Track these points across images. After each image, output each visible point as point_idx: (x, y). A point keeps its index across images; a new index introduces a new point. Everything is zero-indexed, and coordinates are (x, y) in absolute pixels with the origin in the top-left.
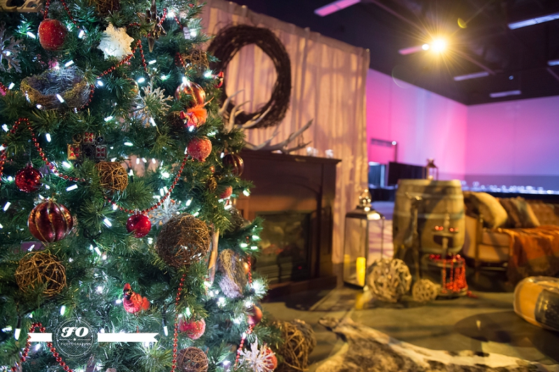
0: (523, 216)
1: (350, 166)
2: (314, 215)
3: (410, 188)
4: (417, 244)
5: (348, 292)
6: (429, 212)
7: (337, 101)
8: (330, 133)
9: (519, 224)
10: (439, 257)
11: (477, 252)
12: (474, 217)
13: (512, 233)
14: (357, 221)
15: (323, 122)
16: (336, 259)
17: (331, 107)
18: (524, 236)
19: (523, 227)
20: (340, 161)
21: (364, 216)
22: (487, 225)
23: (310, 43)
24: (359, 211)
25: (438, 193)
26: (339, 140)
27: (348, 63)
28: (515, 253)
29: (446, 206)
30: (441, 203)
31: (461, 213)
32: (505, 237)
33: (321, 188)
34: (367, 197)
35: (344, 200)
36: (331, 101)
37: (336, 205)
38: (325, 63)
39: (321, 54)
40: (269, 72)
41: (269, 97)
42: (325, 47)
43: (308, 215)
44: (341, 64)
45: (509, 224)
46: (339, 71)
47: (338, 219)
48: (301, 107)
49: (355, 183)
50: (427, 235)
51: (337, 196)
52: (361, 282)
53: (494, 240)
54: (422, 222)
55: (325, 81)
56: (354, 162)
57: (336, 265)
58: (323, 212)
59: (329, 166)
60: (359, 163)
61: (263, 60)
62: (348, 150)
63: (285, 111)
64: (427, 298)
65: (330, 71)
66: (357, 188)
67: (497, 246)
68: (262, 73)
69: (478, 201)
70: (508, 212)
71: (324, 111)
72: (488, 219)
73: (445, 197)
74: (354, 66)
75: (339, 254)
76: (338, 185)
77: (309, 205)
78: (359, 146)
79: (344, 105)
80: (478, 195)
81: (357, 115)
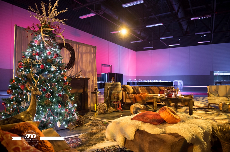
0: (138, 90)
1: (92, 79)
2: (83, 93)
3: (108, 85)
4: (109, 99)
5: (92, 112)
6: (113, 91)
7: (88, 61)
8: (86, 70)
9: (136, 93)
10: (115, 102)
11: (126, 101)
12: (125, 92)
13: (133, 95)
14: (95, 94)
15: (84, 67)
16: (89, 106)
17: (86, 63)
18: (136, 96)
19: (137, 93)
20: (89, 79)
21: (96, 93)
22: (128, 93)
23: (80, 46)
24: (95, 92)
25: (114, 86)
26: (89, 72)
27: (91, 50)
28: (134, 100)
29: (117, 89)
30: (115, 88)
31: (121, 91)
32: (132, 96)
33: (84, 86)
34: (97, 88)
35: (91, 89)
36: (86, 61)
37: (89, 90)
38: (84, 51)
39: (83, 49)
40: (69, 54)
41: (69, 61)
42: (84, 46)
43: (81, 93)
44: (89, 51)
45: (134, 93)
46: (88, 53)
47: (89, 94)
48: (78, 64)
49: (94, 84)
50: (112, 97)
51: (89, 88)
52: (96, 110)
53: (129, 97)
54: (111, 94)
55: (84, 56)
56: (93, 78)
57: (89, 107)
58: (85, 92)
59: (86, 80)
60: (95, 78)
61: (67, 51)
62: (91, 75)
63: (73, 65)
64: (111, 111)
65: (86, 53)
66: (94, 85)
67: (130, 99)
68: (67, 54)
69: (126, 87)
70: (134, 90)
71: (84, 64)
72: (128, 92)
73: (116, 87)
74: (92, 51)
75: (90, 104)
76: (89, 85)
77: (81, 91)
78: (95, 73)
79: (90, 62)
80: (126, 86)
81: (94, 64)
